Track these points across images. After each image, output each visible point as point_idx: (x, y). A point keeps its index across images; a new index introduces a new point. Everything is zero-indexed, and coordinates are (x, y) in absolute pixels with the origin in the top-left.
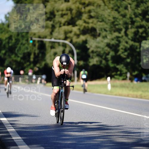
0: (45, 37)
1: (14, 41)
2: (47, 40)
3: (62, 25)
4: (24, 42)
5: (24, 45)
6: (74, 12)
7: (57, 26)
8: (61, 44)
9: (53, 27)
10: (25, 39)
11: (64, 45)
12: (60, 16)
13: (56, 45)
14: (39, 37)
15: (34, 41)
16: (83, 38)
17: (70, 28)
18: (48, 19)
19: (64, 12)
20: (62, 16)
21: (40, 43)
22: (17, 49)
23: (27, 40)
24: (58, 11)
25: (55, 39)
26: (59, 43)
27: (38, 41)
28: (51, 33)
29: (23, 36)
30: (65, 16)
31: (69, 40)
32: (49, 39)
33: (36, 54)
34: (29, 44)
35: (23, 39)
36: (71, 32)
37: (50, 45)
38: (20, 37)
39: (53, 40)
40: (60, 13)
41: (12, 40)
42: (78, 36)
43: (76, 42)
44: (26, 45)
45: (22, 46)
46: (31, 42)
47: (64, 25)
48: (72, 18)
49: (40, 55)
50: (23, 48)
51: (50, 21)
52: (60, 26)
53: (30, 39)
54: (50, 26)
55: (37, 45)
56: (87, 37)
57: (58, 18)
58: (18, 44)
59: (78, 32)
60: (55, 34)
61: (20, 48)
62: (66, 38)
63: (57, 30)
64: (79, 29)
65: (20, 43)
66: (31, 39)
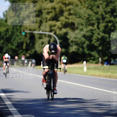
0: (35, 30)
1: (10, 33)
2: (36, 32)
3: (48, 20)
4: (18, 34)
5: (18, 36)
6: (57, 10)
7: (44, 21)
8: (47, 35)
9: (41, 22)
10: (19, 31)
11: (50, 36)
12: (46, 13)
13: (44, 36)
14: (30, 30)
15: (26, 33)
16: (64, 30)
17: (54, 23)
18: (37, 16)
19: (49, 10)
20: (48, 13)
21: (30, 34)
22: (12, 40)
23: (21, 32)
24: (45, 9)
25: (42, 31)
26: (45, 35)
27: (29, 33)
28: (39, 27)
29: (17, 30)
30: (50, 14)
31: (53, 32)
32: (37, 31)
33: (28, 43)
34: (22, 35)
35: (17, 32)
36: (55, 26)
37: (39, 36)
38: (15, 30)
39: (41, 32)
40: (46, 11)
41: (9, 32)
42: (60, 29)
43: (59, 34)
44: (20, 36)
45: (16, 37)
46: (24, 34)
47: (50, 20)
48: (56, 15)
49: (31, 44)
50: (17, 38)
51: (39, 17)
52: (46, 22)
53: (22, 31)
54: (39, 21)
55: (28, 36)
56: (68, 30)
57: (44, 15)
58: (13, 35)
59: (60, 26)
60: (42, 28)
61: (15, 39)
62: (51, 31)
63: (44, 24)
64: (62, 24)
65: (15, 34)
66: (24, 32)
